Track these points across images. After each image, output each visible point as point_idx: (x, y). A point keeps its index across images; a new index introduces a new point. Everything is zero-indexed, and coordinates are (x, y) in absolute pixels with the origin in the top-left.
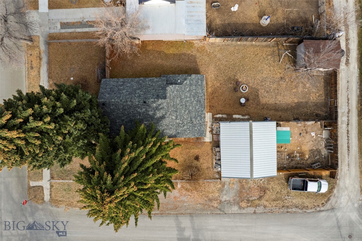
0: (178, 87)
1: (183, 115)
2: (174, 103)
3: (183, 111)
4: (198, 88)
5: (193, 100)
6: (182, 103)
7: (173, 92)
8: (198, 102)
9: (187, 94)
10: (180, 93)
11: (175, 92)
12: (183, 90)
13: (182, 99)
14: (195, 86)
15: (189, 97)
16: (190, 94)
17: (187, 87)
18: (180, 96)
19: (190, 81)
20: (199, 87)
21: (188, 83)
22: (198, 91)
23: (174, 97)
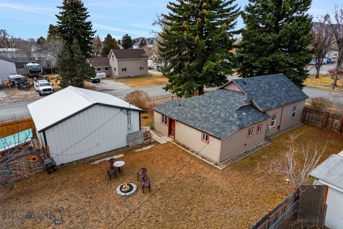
0: (236, 106)
1: (199, 101)
2: (221, 97)
3: (202, 102)
4: (211, 125)
5: (204, 115)
6: (212, 104)
7: (235, 100)
8: (194, 119)
9: (218, 112)
10: (226, 106)
11: (232, 102)
12: (227, 110)
13: (217, 106)
14: (218, 125)
15: (211, 113)
16: (213, 115)
17: (227, 115)
18: (223, 105)
19: (232, 121)
20: (211, 127)
21: (231, 118)
22: (207, 124)
23: (228, 99)
